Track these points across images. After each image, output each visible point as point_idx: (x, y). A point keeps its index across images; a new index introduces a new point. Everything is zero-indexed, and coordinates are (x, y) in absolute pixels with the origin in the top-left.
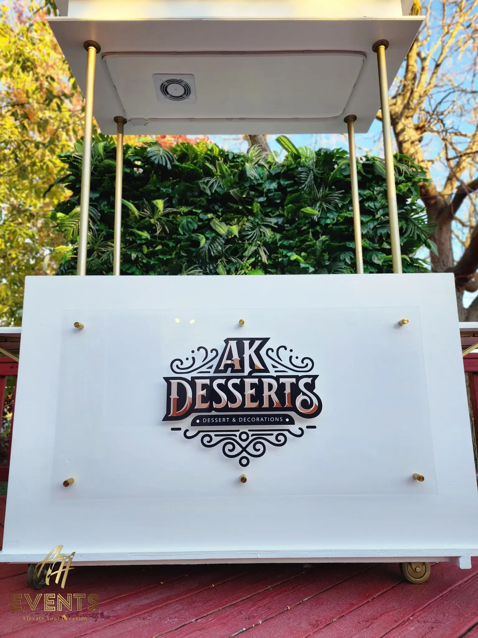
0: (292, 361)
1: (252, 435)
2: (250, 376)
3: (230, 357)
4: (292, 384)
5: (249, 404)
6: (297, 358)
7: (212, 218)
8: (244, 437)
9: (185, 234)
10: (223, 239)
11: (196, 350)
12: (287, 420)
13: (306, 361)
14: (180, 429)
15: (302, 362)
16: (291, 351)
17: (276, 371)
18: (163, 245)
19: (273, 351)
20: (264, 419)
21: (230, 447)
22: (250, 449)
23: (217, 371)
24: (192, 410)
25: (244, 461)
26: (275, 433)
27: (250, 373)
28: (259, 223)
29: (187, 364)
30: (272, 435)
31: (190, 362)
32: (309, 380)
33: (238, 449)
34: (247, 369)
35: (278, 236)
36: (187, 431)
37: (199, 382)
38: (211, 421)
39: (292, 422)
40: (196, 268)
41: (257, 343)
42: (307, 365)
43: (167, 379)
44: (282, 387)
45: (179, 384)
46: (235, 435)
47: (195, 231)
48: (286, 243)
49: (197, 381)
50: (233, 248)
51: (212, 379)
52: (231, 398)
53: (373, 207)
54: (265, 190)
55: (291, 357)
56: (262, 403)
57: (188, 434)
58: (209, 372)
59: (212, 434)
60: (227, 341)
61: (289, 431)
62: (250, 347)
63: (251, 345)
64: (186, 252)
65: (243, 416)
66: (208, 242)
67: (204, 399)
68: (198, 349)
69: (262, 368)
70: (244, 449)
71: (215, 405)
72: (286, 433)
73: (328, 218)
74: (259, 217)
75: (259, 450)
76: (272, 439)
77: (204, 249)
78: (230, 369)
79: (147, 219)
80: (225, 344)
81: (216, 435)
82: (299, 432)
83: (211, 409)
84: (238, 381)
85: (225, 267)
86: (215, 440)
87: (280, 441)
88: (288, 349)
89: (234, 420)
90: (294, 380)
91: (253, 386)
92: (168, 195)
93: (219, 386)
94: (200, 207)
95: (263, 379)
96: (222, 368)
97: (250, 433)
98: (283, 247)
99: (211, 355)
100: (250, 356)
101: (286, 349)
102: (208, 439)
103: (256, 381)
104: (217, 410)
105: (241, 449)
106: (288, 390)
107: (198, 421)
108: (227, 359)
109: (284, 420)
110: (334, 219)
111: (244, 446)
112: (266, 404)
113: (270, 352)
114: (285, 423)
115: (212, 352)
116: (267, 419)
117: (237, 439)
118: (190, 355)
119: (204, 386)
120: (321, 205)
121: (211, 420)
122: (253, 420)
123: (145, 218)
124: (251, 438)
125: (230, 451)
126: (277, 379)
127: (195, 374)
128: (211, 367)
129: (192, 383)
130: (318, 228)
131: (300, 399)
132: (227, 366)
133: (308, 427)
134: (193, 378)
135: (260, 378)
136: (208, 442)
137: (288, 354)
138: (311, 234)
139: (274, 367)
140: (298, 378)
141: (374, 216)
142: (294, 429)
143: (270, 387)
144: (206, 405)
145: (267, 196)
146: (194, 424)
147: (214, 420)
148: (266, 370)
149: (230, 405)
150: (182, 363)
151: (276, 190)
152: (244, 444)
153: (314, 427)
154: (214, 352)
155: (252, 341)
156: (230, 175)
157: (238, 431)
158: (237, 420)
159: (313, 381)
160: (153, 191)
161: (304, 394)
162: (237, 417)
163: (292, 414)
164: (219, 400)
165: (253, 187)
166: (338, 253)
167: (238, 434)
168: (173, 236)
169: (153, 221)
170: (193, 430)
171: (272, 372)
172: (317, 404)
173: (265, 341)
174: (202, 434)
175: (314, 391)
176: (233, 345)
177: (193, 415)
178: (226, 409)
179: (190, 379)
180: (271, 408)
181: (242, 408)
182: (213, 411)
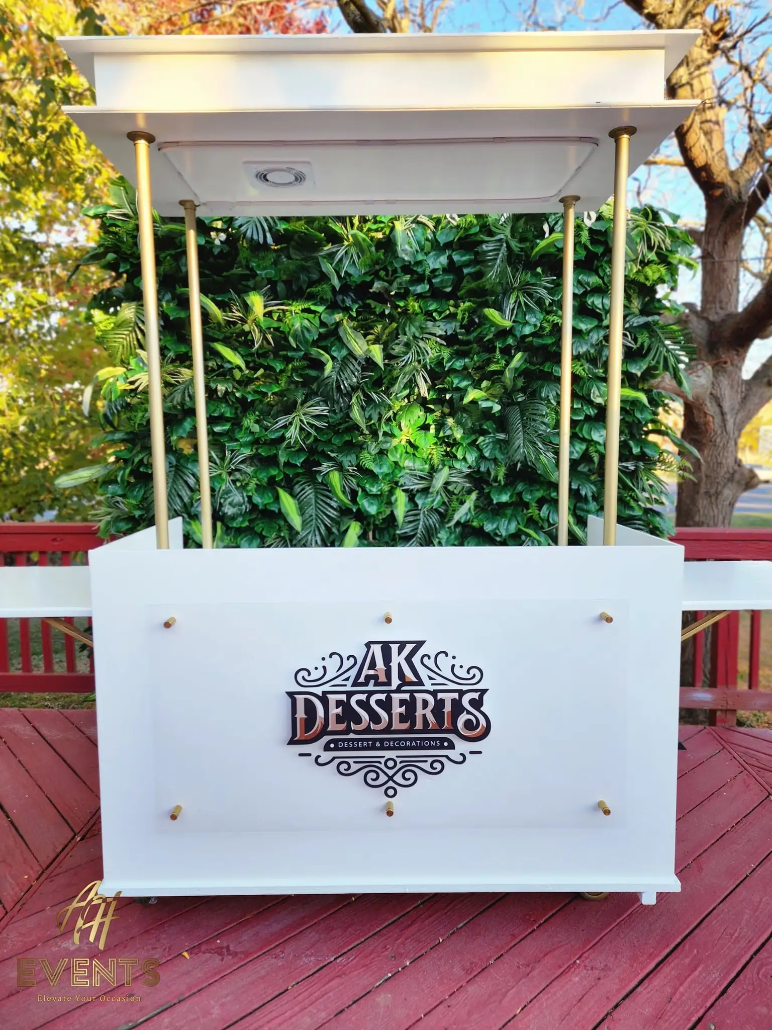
0: (455, 671)
1: (401, 762)
2: (398, 690)
3: (373, 665)
4: (453, 701)
5: (396, 725)
6: (461, 667)
7: (342, 321)
8: (390, 764)
9: (298, 349)
10: (359, 364)
11: (327, 657)
12: (446, 744)
13: (472, 671)
14: (309, 755)
15: (468, 672)
16: (454, 658)
17: (433, 684)
18: (265, 368)
19: (429, 658)
20: (416, 743)
21: (372, 775)
22: (398, 778)
23: (355, 684)
24: (324, 731)
25: (391, 792)
26: (430, 760)
27: (399, 686)
28: (417, 335)
29: (315, 675)
30: (426, 761)
31: (321, 672)
32: (476, 696)
33: (383, 778)
34: (396, 682)
35: (446, 353)
36: (319, 757)
37: (332, 698)
38: (349, 745)
39: (452, 746)
40: (318, 404)
41: (409, 648)
42: (474, 676)
43: (291, 694)
44: (440, 704)
46: (380, 763)
47: (314, 343)
48: (459, 364)
49: (329, 696)
50: (376, 377)
51: (350, 694)
52: (375, 718)
53: (600, 306)
54: (427, 273)
55: (453, 666)
56: (414, 723)
57: (320, 761)
58: (345, 685)
59: (351, 761)
60: (368, 645)
61: (447, 757)
62: (399, 654)
63: (400, 651)
64: (301, 376)
65: (389, 740)
66: (337, 366)
67: (339, 719)
68: (331, 656)
69: (415, 680)
70: (391, 778)
71: (353, 726)
72: (444, 760)
73: (527, 323)
74: (417, 324)
75: (408, 779)
76: (426, 766)
77: (331, 380)
78: (372, 682)
79: (238, 326)
80: (366, 649)
82: (461, 759)
83: (348, 730)
84: (383, 697)
85: (363, 408)
87: (436, 769)
88: (450, 656)
89: (378, 744)
90: (456, 696)
91: (402, 702)
92: (270, 281)
93: (359, 703)
94: (322, 301)
95: (416, 695)
96: (362, 680)
97: (398, 760)
98: (452, 371)
99: (347, 664)
100: (399, 664)
101: (447, 655)
102: (345, 766)
103: (406, 696)
104: (356, 732)
105: (387, 778)
106: (448, 708)
107: (332, 746)
108: (369, 669)
109: (442, 744)
110: (535, 326)
111: (390, 775)
112: (419, 725)
113: (426, 659)
114: (442, 747)
115: (348, 659)
116: (420, 743)
117: (382, 766)
118: (320, 664)
119: (339, 703)
120: (517, 298)
122: (403, 744)
123: (234, 323)
124: (399, 766)
125: (373, 780)
126: (434, 693)
127: (326, 688)
128: (347, 679)
129: (324, 699)
130: (510, 341)
131: (463, 718)
132: (368, 678)
133: (471, 753)
134: (325, 693)
135: (412, 692)
136: (346, 770)
137: (449, 661)
138: (498, 352)
139: (431, 678)
140: (462, 693)
141: (601, 320)
142: (454, 754)
143: (425, 703)
144: (342, 727)
145: (430, 282)
147: (353, 744)
148: (421, 683)
149: (373, 726)
150: (309, 674)
151: (445, 270)
152: (390, 773)
153: (480, 752)
154: (351, 659)
155: (402, 645)
157: (383, 757)
158: (382, 744)
159: (481, 697)
160: (245, 277)
161: (469, 713)
162: (382, 741)
163: (452, 737)
164: (359, 720)
165: (407, 268)
166: (540, 382)
167: (383, 760)
168: (281, 353)
169: (247, 327)
170: (326, 756)
171: (428, 686)
172: (485, 725)
173: (419, 644)
174: (337, 761)
175: (482, 709)
176: (377, 650)
177: (326, 738)
178: (368, 731)
179: (320, 694)
180: (426, 730)
181: (388, 730)
182: (351, 734)
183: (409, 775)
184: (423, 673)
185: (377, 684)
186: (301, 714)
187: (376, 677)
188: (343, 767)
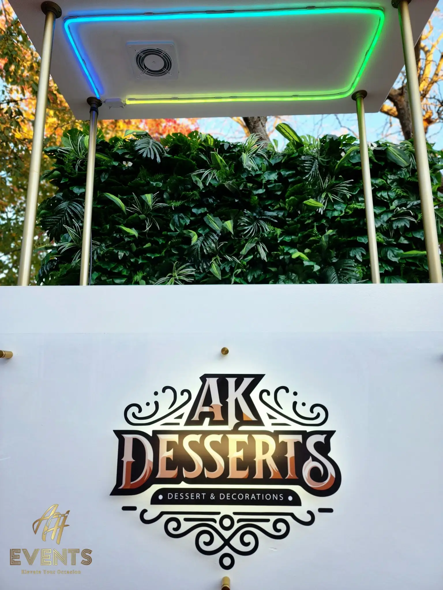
0: (297, 409)
1: (239, 521)
2: (235, 430)
3: (208, 401)
4: (297, 444)
5: (234, 473)
7: (206, 213)
8: (226, 523)
9: (176, 231)
10: (218, 235)
11: (160, 392)
12: (290, 498)
13: (317, 410)
14: (134, 508)
15: (312, 411)
16: (295, 394)
17: (273, 424)
18: (153, 242)
19: (269, 393)
20: (256, 496)
21: (205, 538)
22: (236, 542)
23: (189, 422)
24: (153, 479)
25: (227, 561)
26: (273, 518)
27: (237, 426)
28: (257, 217)
29: (147, 411)
30: (268, 520)
31: (153, 408)
32: (321, 438)
33: (218, 542)
34: (233, 420)
35: (279, 231)
36: (145, 511)
37: (163, 439)
38: (179, 497)
39: (297, 502)
40: (188, 267)
41: (247, 382)
42: (318, 415)
43: (119, 434)
45: (136, 441)
46: (214, 521)
47: (186, 227)
48: (287, 239)
49: (160, 436)
50: (228, 245)
51: (182, 434)
52: (210, 464)
53: (387, 197)
54: (264, 182)
55: (295, 404)
56: (253, 471)
57: (147, 517)
58: (178, 424)
59: (181, 517)
60: (204, 378)
61: (292, 515)
62: (236, 388)
63: (237, 385)
64: (176, 249)
65: (225, 491)
66: (201, 238)
67: (170, 464)
68: (164, 390)
69: (253, 418)
70: (227, 542)
71: (186, 474)
72: (288, 519)
73: (335, 210)
74: (257, 211)
75: (248, 544)
76: (268, 527)
77: (197, 247)
78: (207, 420)
79: (136, 215)
80: (201, 383)
82: (308, 518)
83: (179, 478)
84: (218, 438)
85: (219, 265)
86: (185, 526)
87: (279, 531)
88: (291, 392)
89: (212, 497)
90: (299, 438)
91: (240, 445)
92: (158, 189)
93: (192, 444)
94: (193, 201)
95: (255, 436)
96: (196, 418)
97: (236, 518)
98: (283, 243)
99: (181, 399)
100: (236, 401)
101: (287, 391)
103: (244, 438)
104: (189, 481)
105: (222, 542)
106: (291, 453)
107: (161, 497)
108: (204, 405)
109: (286, 498)
110: (341, 212)
111: (227, 537)
112: (259, 474)
113: (265, 394)
114: (286, 503)
115: (182, 394)
116: (261, 496)
117: (217, 526)
118: (152, 399)
119: (170, 445)
120: (327, 196)
121: (179, 495)
122: (241, 497)
123: (133, 214)
124: (236, 526)
125: (206, 544)
126: (275, 435)
127: (157, 427)
128: (180, 417)
129: (154, 439)
130: (324, 221)
131: (308, 466)
132: (203, 415)
133: (321, 510)
134: (155, 432)
135: (250, 433)
136: (175, 529)
137: (290, 398)
138: (315, 229)
139: (271, 417)
140: (306, 435)
141: (388, 207)
142: (300, 512)
143: (265, 447)
144: (173, 474)
145: (266, 188)
146: (155, 501)
147: (184, 495)
148: (259, 422)
149: (207, 474)
150: (140, 410)
151: (275, 181)
152: (227, 534)
153: (330, 510)
154: (186, 394)
155: (240, 379)
156: (226, 166)
157: (219, 513)
158: (217, 495)
159: (328, 440)
160: (143, 185)
161: (315, 459)
162: (217, 492)
163: (297, 489)
164: (191, 466)
165: (250, 179)
166: (348, 249)
167: (217, 518)
168: (163, 233)
169: (142, 216)
170: (154, 511)
171: (268, 425)
172: (334, 475)
173: (257, 378)
174: (166, 517)
175: (330, 455)
176: (213, 383)
177: (155, 488)
178: (201, 479)
179: (151, 434)
180: (266, 479)
181: (224, 479)
182: (183, 483)
183: (248, 538)
184: (262, 410)
185: (212, 423)
186: (128, 457)
187: (211, 415)
188: (173, 525)
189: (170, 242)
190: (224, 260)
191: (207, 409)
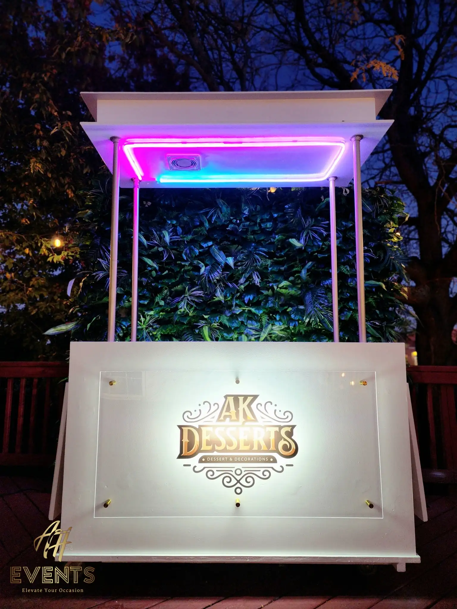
0: (276, 414)
1: (245, 471)
2: (243, 425)
3: (228, 410)
5: (242, 448)
6: (280, 411)
7: (212, 246)
8: (238, 472)
9: (187, 261)
10: (221, 267)
11: (202, 404)
12: (272, 460)
13: (287, 414)
14: (190, 465)
15: (284, 414)
16: (276, 405)
17: (263, 422)
18: (169, 270)
19: (261, 405)
20: (254, 459)
22: (243, 481)
23: (219, 420)
24: (199, 451)
25: (238, 491)
26: (262, 470)
27: (244, 422)
28: (252, 252)
29: (195, 415)
30: (260, 471)
31: (198, 413)
32: (289, 429)
33: (234, 482)
34: (242, 419)
35: (269, 262)
36: (195, 467)
37: (204, 429)
38: (213, 459)
39: (275, 461)
41: (249, 399)
42: (288, 417)
43: (180, 427)
44: (268, 434)
45: (189, 431)
46: (232, 471)
47: (196, 258)
48: (276, 269)
49: (202, 428)
50: (230, 275)
51: (214, 427)
52: (230, 443)
54: (258, 221)
55: (275, 411)
56: (252, 446)
57: (196, 469)
58: (212, 421)
59: (214, 470)
60: (226, 397)
61: (272, 468)
62: (244, 402)
63: (244, 400)
65: (238, 456)
66: (208, 268)
67: (208, 443)
68: (204, 403)
69: (253, 419)
70: (238, 482)
71: (217, 448)
72: (270, 470)
73: (314, 246)
74: (253, 247)
75: (249, 482)
76: (260, 474)
77: (205, 276)
78: (228, 419)
79: (156, 248)
80: (224, 400)
81: (217, 471)
82: (281, 469)
83: (213, 450)
84: (234, 429)
85: (223, 291)
86: (217, 474)
87: (265, 476)
88: (273, 404)
89: (231, 459)
90: (277, 429)
91: (245, 433)
92: (173, 226)
93: (220, 432)
94: (202, 236)
95: (254, 428)
96: (222, 418)
97: (243, 470)
98: (273, 272)
99: (214, 408)
100: (244, 409)
101: (271, 403)
102: (211, 473)
103: (248, 429)
104: (218, 451)
105: (236, 482)
106: (272, 437)
107: (203, 460)
108: (226, 411)
109: (269, 459)
110: (319, 248)
111: (238, 479)
112: (256, 448)
113: (259, 406)
114: (269, 462)
115: (214, 405)
116: (256, 459)
117: (233, 474)
118: (198, 408)
120: (308, 233)
121: (213, 458)
122: (246, 459)
123: (153, 247)
124: (243, 473)
125: (228, 482)
126: (265, 427)
127: (201, 423)
128: (213, 418)
129: (199, 430)
130: (305, 255)
131: (281, 443)
132: (225, 417)
133: (287, 465)
134: (200, 426)
135: (251, 426)
136: (211, 476)
137: (273, 408)
138: (298, 261)
139: (262, 418)
140: (281, 427)
142: (277, 466)
143: (259, 434)
144: (209, 448)
145: (260, 226)
146: (201, 461)
147: (216, 459)
148: (256, 420)
149: (228, 448)
150: (191, 414)
151: (268, 220)
153: (292, 465)
154: (216, 405)
155: (245, 397)
157: (234, 467)
158: (233, 459)
159: (292, 430)
160: (161, 223)
161: (285, 440)
162: (233, 457)
163: (275, 455)
164: (219, 444)
167: (234, 470)
168: (178, 262)
169: (161, 249)
170: (200, 466)
171: (260, 422)
172: (295, 448)
173: (255, 397)
174: (206, 470)
175: (293, 437)
176: (231, 399)
177: (200, 455)
178: (225, 450)
179: (197, 427)
180: (259, 450)
181: (237, 450)
182: (215, 452)
183: (249, 479)
184: (258, 414)
185: (231, 421)
186: (186, 440)
188: (210, 473)
189: (183, 269)
190: (227, 286)
191: (228, 414)
